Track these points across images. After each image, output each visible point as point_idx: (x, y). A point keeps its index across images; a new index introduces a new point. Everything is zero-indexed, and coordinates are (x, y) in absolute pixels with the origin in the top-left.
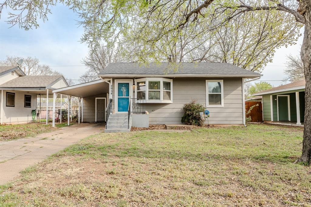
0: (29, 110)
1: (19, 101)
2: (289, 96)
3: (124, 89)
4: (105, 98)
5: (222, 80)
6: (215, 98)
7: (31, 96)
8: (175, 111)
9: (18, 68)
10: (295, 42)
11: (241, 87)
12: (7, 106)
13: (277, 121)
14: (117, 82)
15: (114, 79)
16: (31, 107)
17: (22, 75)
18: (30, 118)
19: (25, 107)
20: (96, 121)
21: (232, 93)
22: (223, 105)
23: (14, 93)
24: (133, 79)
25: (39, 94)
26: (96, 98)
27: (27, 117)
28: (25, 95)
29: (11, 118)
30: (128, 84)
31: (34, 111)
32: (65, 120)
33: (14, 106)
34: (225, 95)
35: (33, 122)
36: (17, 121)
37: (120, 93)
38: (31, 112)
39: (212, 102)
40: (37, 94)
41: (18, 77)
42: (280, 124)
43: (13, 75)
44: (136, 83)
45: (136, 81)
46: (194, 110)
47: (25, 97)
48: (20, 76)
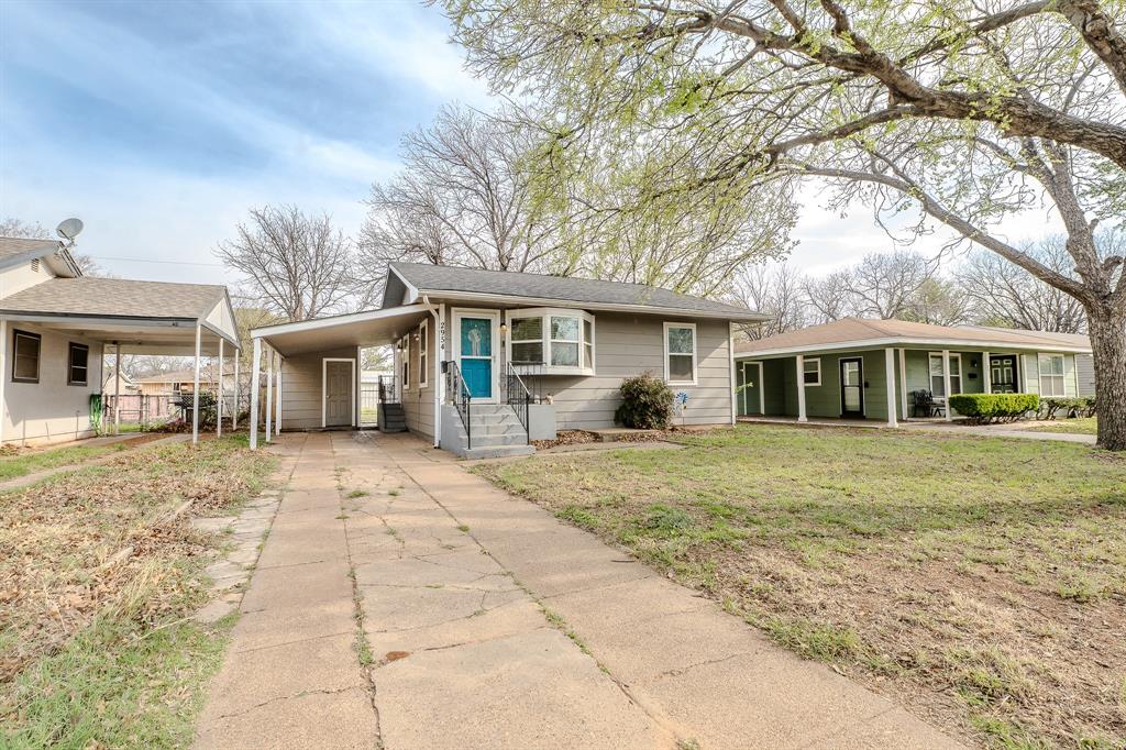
0: (83, 392)
1: (54, 363)
2: (761, 364)
3: (476, 337)
4: (353, 360)
5: (695, 325)
6: (681, 366)
7: (87, 347)
8: (601, 394)
9: (61, 249)
10: (785, 255)
11: (726, 342)
12: (14, 380)
13: (743, 416)
14: (457, 315)
15: (450, 305)
16: (86, 385)
17: (70, 274)
18: (84, 423)
19: (69, 383)
20: (324, 425)
21: (713, 355)
22: (696, 382)
23: (39, 336)
24: (503, 308)
25: (115, 342)
26: (325, 360)
27: (75, 418)
28: (71, 344)
29: (27, 422)
30: (488, 322)
31: (95, 398)
32: (209, 425)
33: (37, 382)
34: (700, 359)
35: (93, 435)
36: (44, 432)
37: (466, 346)
38: (86, 400)
39: (677, 374)
40: (106, 342)
41: (50, 278)
42: (752, 420)
43: (35, 269)
44: (508, 322)
45: (510, 315)
46: (656, 393)
47: (71, 349)
48: (59, 276)
